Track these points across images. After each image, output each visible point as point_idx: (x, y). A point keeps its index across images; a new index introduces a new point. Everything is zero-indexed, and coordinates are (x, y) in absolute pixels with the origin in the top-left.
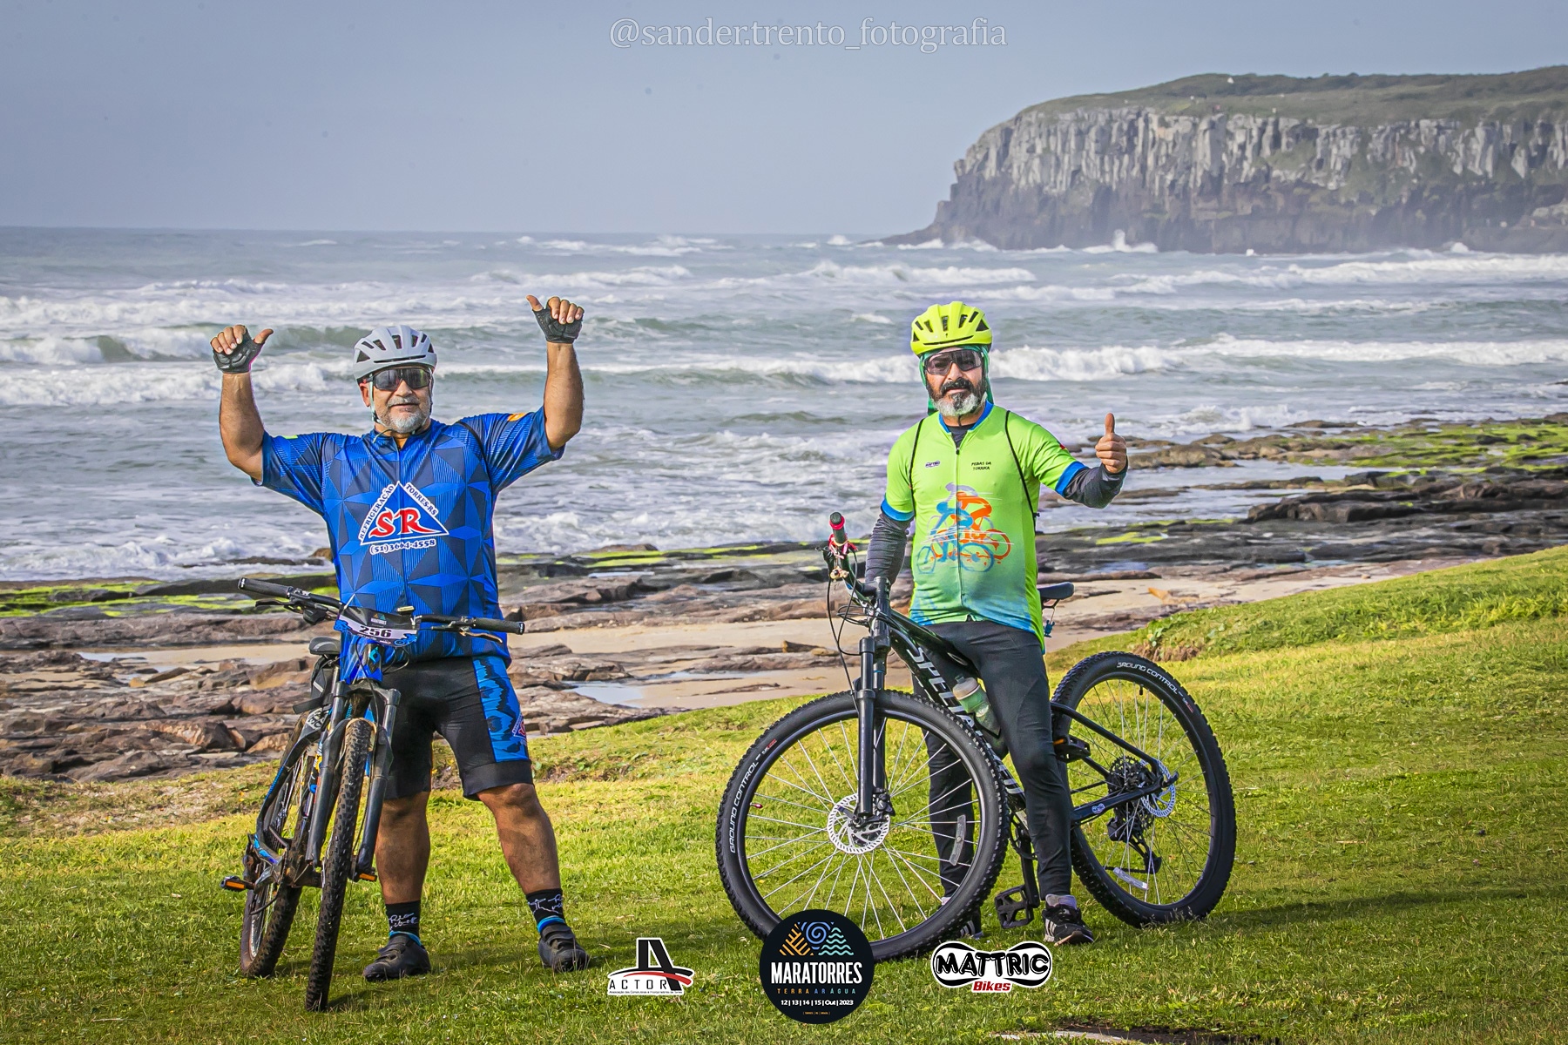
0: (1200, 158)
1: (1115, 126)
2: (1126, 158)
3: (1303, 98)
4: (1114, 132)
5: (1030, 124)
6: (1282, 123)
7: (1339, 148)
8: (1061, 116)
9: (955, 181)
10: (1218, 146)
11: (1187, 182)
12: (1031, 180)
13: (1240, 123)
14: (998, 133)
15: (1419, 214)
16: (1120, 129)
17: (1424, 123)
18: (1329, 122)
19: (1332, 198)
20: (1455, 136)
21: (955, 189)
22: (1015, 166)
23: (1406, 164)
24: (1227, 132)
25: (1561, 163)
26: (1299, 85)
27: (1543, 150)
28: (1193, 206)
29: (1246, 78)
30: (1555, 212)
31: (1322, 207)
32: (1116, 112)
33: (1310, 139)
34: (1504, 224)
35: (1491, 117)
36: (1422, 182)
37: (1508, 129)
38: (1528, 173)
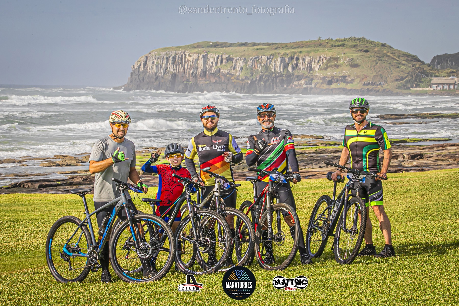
0: (200, 66)
1: (177, 56)
2: (180, 65)
3: (231, 48)
4: (177, 58)
6: (223, 56)
7: (239, 64)
9: (132, 72)
10: (205, 62)
11: (196, 73)
12: (153, 71)
13: (212, 56)
14: (144, 58)
15: (262, 83)
16: (179, 57)
17: (263, 57)
18: (237, 56)
19: (238, 78)
20: (272, 61)
21: (132, 74)
22: (149, 67)
23: (258, 68)
24: (208, 58)
25: (302, 69)
26: (231, 45)
27: (297, 65)
28: (198, 80)
29: (216, 43)
30: (300, 83)
31: (235, 80)
32: (177, 52)
33: (231, 61)
34: (285, 86)
35: (282, 55)
36: (263, 74)
37: (287, 59)
38: (292, 71)
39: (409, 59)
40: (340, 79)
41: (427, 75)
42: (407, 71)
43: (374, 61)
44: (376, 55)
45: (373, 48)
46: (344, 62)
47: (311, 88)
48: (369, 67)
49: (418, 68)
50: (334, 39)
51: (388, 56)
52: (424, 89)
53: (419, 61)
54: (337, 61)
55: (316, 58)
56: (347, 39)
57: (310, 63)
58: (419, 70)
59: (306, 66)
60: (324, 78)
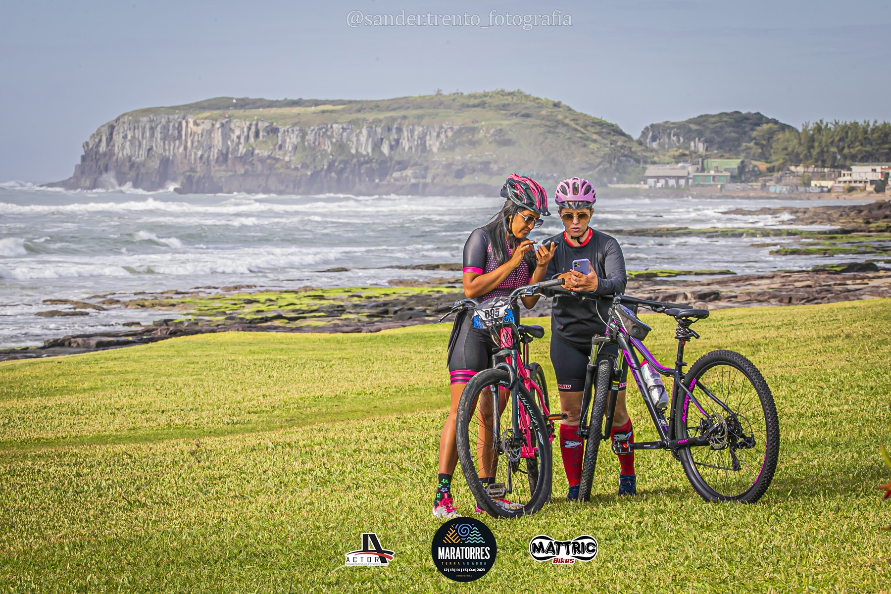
0: (216, 142)
1: (171, 125)
2: (177, 142)
3: (273, 111)
4: (171, 128)
5: (124, 123)
6: (260, 124)
7: (290, 139)
8: (141, 119)
9: (83, 153)
10: (225, 137)
11: (209, 156)
12: (125, 153)
13: (238, 124)
14: (106, 128)
15: (333, 175)
16: (174, 126)
17: (335, 126)
18: (285, 125)
19: (287, 166)
20: (351, 133)
21: (84, 158)
22: (116, 146)
23: (326, 148)
24: (231, 129)
25: (407, 148)
26: (272, 104)
27: (397, 141)
28: (212, 169)
29: (243, 100)
30: (404, 175)
31: (282, 170)
32: (171, 117)
33: (275, 133)
34: (377, 181)
35: (370, 123)
36: (334, 158)
37: (379, 130)
38: (390, 154)
39: (604, 130)
40: (479, 167)
41: (638, 161)
42: (602, 153)
43: (540, 134)
44: (543, 122)
45: (537, 110)
46: (486, 137)
47: (425, 185)
48: (532, 145)
49: (622, 147)
50: (466, 94)
51: (566, 125)
52: (633, 186)
53: (623, 134)
54: (473, 135)
55: (434, 128)
56: (489, 93)
57: (422, 138)
58: (622, 151)
59: (416, 143)
60: (449, 166)
